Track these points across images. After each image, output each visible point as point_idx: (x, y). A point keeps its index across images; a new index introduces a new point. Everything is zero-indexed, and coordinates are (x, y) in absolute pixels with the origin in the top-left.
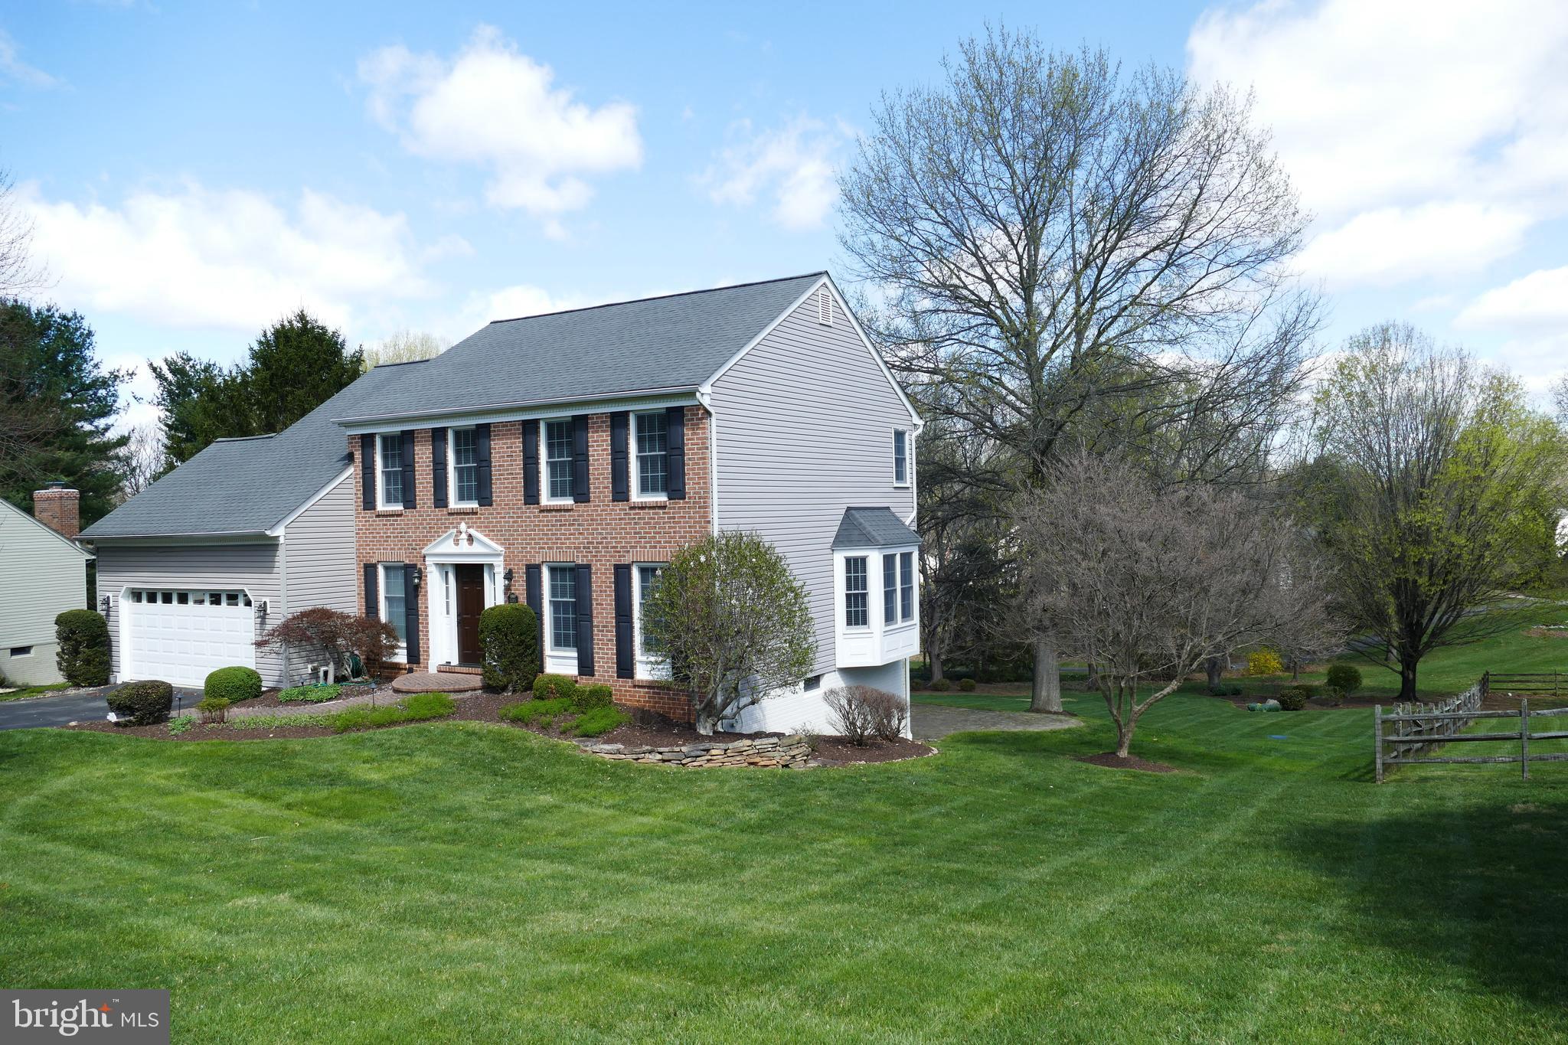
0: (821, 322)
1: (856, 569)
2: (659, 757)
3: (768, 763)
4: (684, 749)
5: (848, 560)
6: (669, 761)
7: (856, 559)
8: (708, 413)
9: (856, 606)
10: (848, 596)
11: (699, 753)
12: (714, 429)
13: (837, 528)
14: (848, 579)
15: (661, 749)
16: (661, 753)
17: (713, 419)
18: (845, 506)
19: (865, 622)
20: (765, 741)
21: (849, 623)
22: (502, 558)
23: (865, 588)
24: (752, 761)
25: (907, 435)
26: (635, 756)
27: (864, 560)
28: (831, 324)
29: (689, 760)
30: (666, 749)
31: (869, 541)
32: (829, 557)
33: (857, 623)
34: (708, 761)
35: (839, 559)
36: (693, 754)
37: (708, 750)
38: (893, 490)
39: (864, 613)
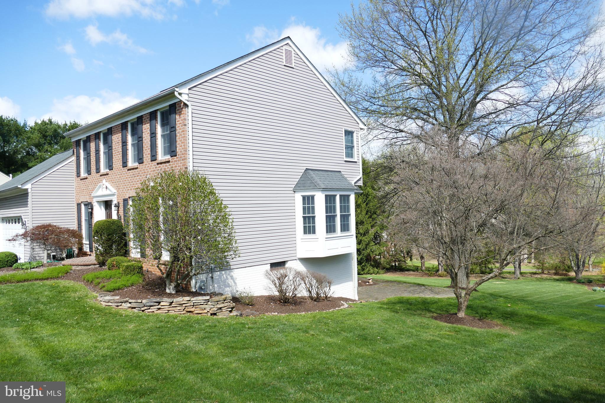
0: (284, 64)
1: (308, 201)
2: (129, 305)
3: (201, 312)
4: (144, 301)
5: (304, 197)
6: (135, 308)
7: (308, 197)
8: (186, 105)
9: (309, 223)
10: (304, 218)
11: (152, 304)
12: (190, 114)
13: (297, 180)
14: (304, 208)
15: (130, 301)
16: (130, 303)
17: (190, 108)
18: (305, 168)
19: (314, 232)
20: (200, 298)
21: (305, 233)
22: (116, 196)
23: (313, 213)
24: (189, 310)
25: (355, 134)
26: (116, 304)
27: (313, 197)
28: (293, 66)
29: (146, 308)
30: (133, 301)
31: (316, 188)
32: (293, 195)
33: (310, 233)
34: (159, 309)
35: (298, 198)
36: (148, 304)
37: (159, 303)
38: (344, 162)
39: (314, 227)
